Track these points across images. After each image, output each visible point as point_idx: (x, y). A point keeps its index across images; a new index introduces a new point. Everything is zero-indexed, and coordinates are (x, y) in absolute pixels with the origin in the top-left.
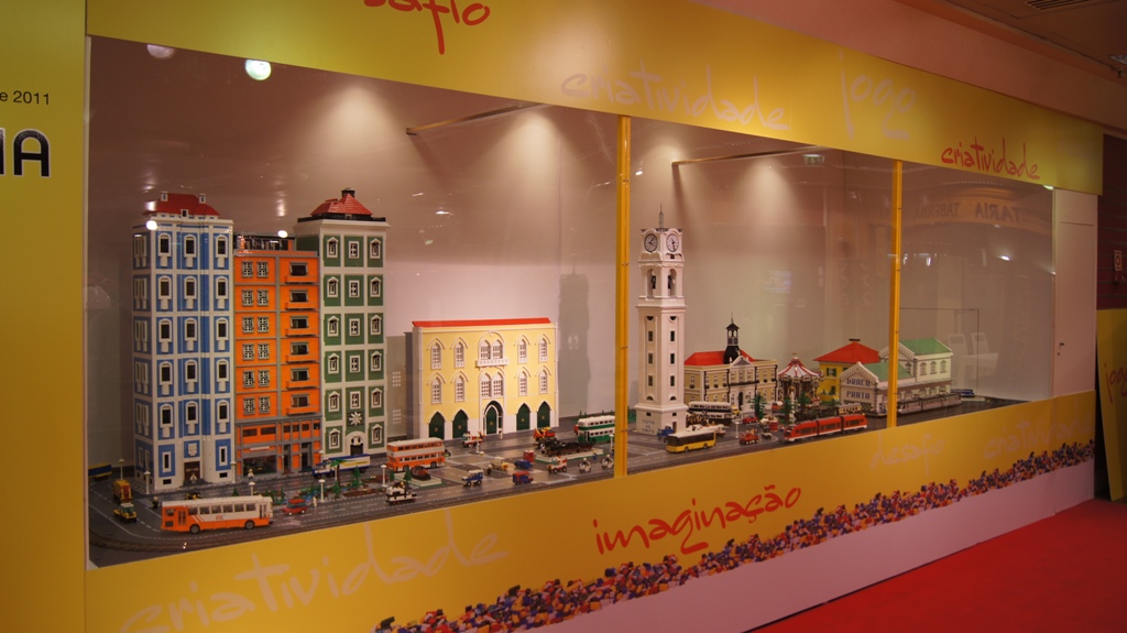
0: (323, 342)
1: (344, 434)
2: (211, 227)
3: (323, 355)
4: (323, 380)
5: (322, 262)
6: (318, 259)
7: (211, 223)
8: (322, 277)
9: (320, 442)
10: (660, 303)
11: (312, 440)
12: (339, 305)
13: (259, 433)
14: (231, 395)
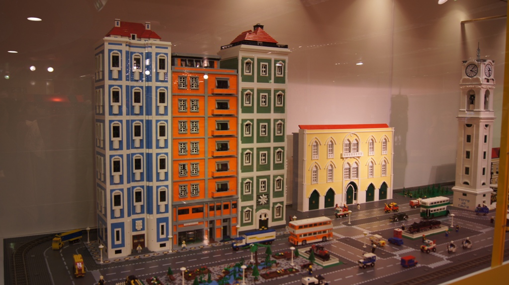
0: (240, 141)
1: (254, 211)
2: (154, 47)
3: (240, 151)
4: (240, 170)
5: (240, 78)
6: (237, 76)
7: (154, 44)
8: (240, 90)
9: (237, 218)
10: (479, 114)
11: (231, 217)
12: (253, 112)
13: (190, 211)
14: (169, 183)
